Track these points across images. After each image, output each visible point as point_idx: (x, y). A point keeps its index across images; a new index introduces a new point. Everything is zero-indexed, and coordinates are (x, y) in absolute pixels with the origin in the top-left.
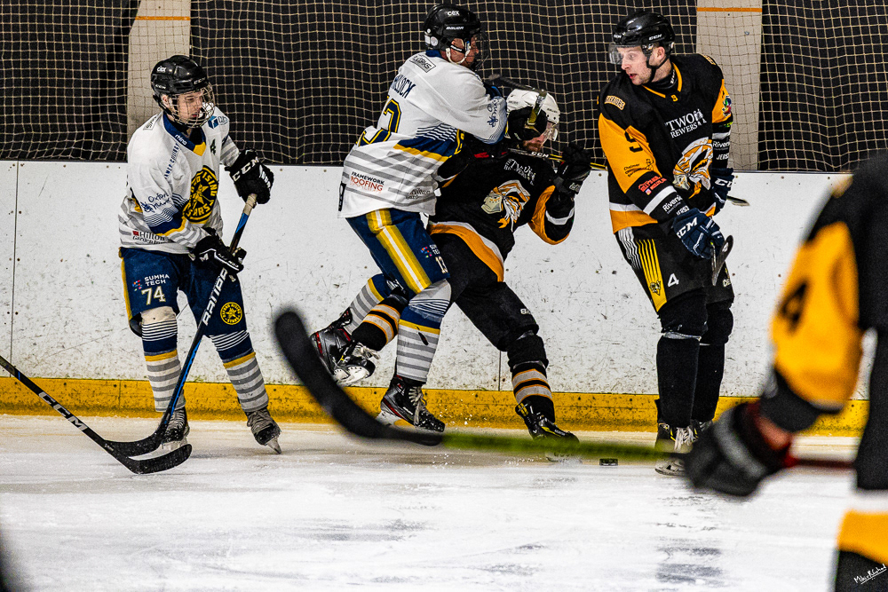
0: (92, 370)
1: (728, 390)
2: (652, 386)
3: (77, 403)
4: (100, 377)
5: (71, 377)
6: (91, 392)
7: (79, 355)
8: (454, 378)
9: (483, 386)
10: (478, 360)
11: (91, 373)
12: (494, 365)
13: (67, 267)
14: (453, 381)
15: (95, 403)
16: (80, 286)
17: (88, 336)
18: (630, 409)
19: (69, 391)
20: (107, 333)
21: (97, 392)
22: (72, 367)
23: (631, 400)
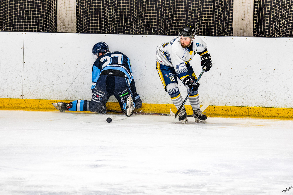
0: (48, 97)
1: (244, 104)
2: (221, 103)
3: (43, 107)
4: (50, 99)
5: (41, 99)
6: (47, 104)
7: (43, 92)
8: (159, 100)
9: (168, 103)
11: (47, 98)
13: (40, 65)
15: (49, 107)
16: (44, 71)
17: (46, 86)
18: (214, 110)
19: (41, 103)
20: (52, 86)
21: (49, 104)
22: (41, 96)
23: (214, 108)
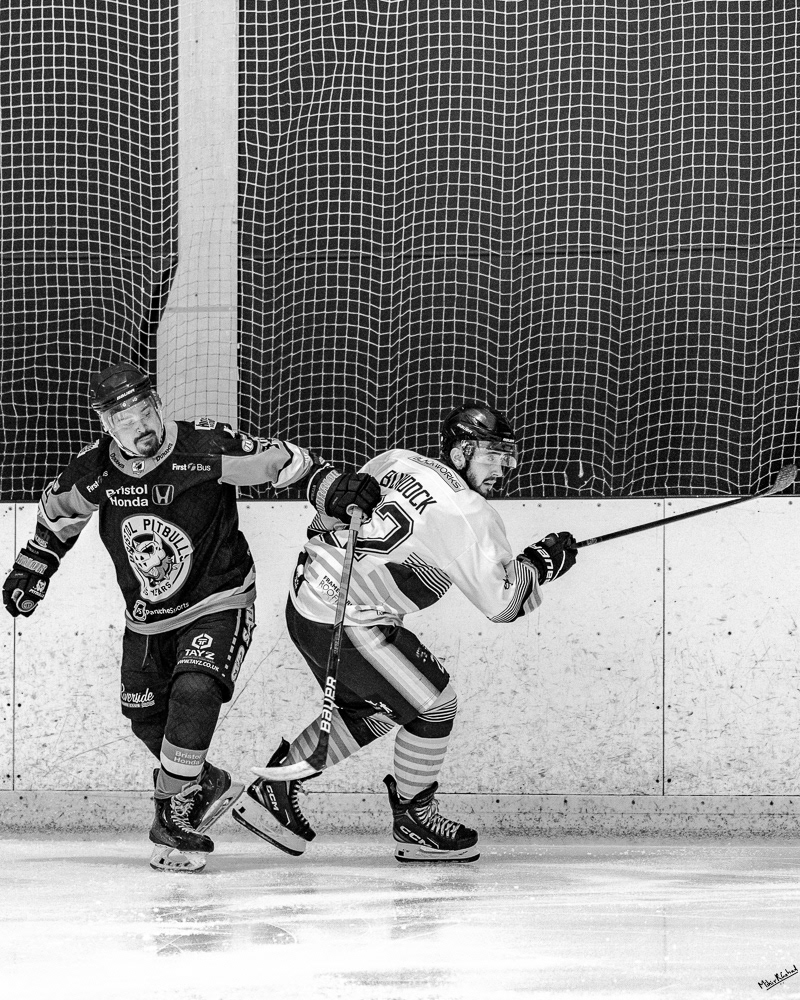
0: (120, 778)
3: (103, 823)
4: (131, 788)
5: (94, 787)
6: (120, 808)
7: (102, 758)
8: (603, 780)
9: (642, 789)
10: (634, 755)
11: (119, 781)
12: (656, 760)
13: (84, 643)
14: (601, 784)
15: (127, 821)
16: (102, 667)
19: (92, 807)
21: (128, 808)
22: (94, 775)
